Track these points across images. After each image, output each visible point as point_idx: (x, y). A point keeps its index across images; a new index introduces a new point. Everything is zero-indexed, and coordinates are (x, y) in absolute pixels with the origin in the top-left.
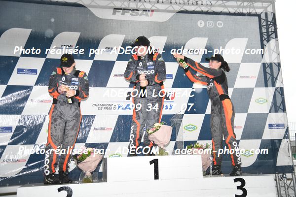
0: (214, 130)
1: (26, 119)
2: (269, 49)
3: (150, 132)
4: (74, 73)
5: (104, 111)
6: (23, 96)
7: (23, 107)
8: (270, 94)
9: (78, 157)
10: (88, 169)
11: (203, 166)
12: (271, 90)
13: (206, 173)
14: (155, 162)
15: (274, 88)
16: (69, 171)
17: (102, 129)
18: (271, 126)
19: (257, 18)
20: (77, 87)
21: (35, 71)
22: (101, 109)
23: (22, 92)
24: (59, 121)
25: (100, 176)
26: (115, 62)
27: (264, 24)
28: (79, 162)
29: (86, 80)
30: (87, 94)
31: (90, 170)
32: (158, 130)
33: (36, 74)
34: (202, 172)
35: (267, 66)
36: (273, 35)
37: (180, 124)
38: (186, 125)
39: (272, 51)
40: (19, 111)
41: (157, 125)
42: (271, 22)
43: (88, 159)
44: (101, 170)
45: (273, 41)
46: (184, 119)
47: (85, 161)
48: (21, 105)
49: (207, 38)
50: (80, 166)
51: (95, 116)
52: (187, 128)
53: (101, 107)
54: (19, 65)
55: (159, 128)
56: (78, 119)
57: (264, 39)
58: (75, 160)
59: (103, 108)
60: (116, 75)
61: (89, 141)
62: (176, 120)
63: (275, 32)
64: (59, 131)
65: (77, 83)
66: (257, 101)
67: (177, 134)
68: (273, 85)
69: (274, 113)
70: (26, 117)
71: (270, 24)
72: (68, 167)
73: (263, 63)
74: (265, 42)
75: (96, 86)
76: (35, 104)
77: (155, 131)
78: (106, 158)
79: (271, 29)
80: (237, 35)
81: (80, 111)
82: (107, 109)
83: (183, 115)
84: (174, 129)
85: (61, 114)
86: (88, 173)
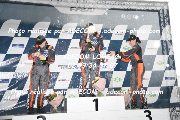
0: (132, 81)
1: (18, 75)
2: (165, 31)
3: (93, 82)
4: (45, 47)
5: (65, 70)
6: (16, 60)
7: (16, 67)
8: (166, 59)
9: (49, 98)
10: (55, 105)
11: (125, 103)
12: (166, 57)
13: (127, 107)
14: (96, 101)
15: (168, 55)
16: (44, 106)
17: (63, 80)
18: (166, 78)
19: (157, 13)
20: (47, 55)
21: (23, 45)
22: (63, 68)
23: (15, 58)
24: (35, 75)
25: (62, 109)
26: (71, 39)
27: (162, 16)
28: (50, 100)
29: (53, 51)
30: (54, 59)
31: (57, 105)
32: (97, 81)
33: (24, 47)
34: (125, 107)
35: (164, 42)
36: (168, 23)
37: (111, 78)
38: (114, 78)
39: (167, 33)
40: (13, 70)
41: (97, 78)
42: (166, 15)
43: (55, 99)
44: (63, 105)
45: (167, 27)
46: (113, 75)
47: (54, 100)
48: (15, 66)
49: (127, 25)
50: (50, 103)
51: (59, 72)
52: (115, 80)
53: (63, 67)
54: (13, 42)
55: (98, 80)
56: (47, 74)
57: (162, 25)
58: (47, 99)
59: (64, 68)
60: (72, 48)
61: (55, 88)
62: (109, 75)
63: (169, 21)
64: (36, 81)
65: (47, 53)
66: (158, 63)
67: (110, 83)
68: (168, 54)
69: (169, 71)
70: (18, 73)
71: (166, 16)
72: (43, 103)
73: (161, 40)
74: (162, 27)
75: (60, 54)
76: (23, 65)
77: (96, 82)
78: (66, 98)
79: (166, 19)
80: (145, 23)
81: (49, 69)
82: (66, 68)
83: (113, 72)
84: (107, 80)
85: (37, 71)
86: (55, 107)
